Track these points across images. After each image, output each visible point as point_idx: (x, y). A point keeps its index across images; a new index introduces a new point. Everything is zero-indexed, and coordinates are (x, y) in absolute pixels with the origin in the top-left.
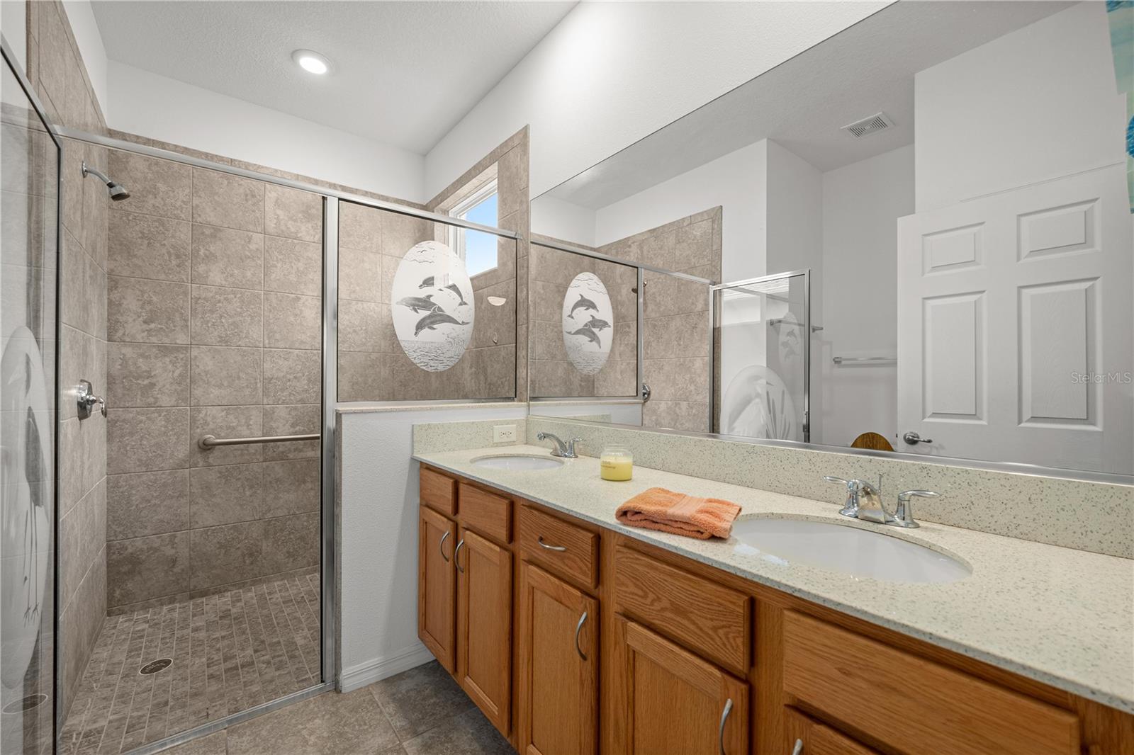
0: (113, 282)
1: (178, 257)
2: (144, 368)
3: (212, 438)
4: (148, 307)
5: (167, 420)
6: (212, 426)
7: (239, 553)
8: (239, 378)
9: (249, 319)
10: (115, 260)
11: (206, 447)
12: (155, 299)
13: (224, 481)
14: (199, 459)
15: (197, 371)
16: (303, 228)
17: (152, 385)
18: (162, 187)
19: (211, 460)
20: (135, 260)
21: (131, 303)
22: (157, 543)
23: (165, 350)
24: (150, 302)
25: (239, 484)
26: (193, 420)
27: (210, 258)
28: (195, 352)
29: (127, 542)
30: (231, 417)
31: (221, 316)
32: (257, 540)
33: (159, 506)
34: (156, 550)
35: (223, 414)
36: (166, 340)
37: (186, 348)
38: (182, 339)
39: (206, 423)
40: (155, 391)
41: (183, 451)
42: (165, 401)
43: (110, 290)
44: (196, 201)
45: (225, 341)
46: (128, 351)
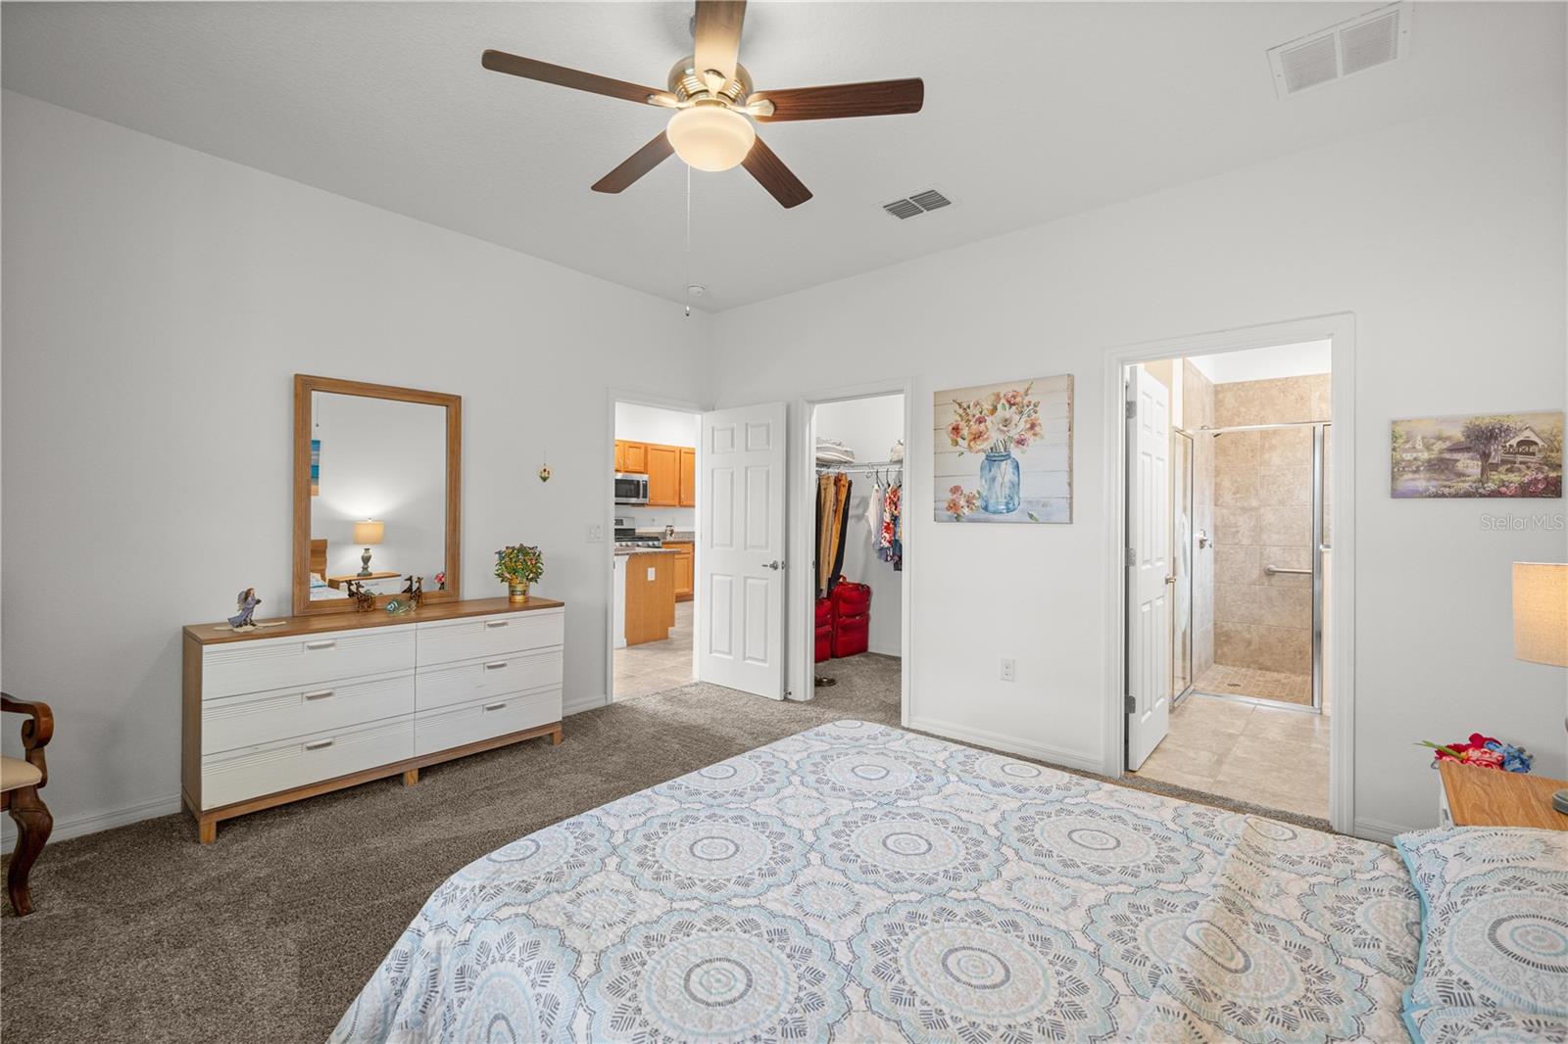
0: (1218, 472)
1: (1252, 451)
2: (1233, 521)
3: (1273, 567)
4: (1235, 485)
5: (1246, 554)
6: (1273, 560)
7: (1291, 649)
8: (1292, 527)
9: (1299, 487)
11: (1270, 573)
12: (1239, 479)
13: (1281, 597)
14: (1265, 580)
15: (1264, 523)
17: (1238, 532)
18: (1243, 410)
19: (1273, 582)
20: (1228, 458)
21: (1226, 483)
22: (1240, 628)
23: (1244, 510)
24: (1236, 482)
25: (1291, 601)
26: (1261, 553)
27: (1273, 448)
28: (1262, 511)
29: (1224, 623)
30: (1286, 555)
31: (1279, 486)
33: (1242, 606)
34: (1240, 632)
35: (1281, 552)
36: (1246, 504)
37: (1257, 509)
38: (1254, 503)
39: (1270, 557)
40: (1240, 534)
41: (1255, 574)
42: (1245, 542)
43: (1216, 476)
44: (1263, 413)
45: (1282, 502)
46: (1225, 511)
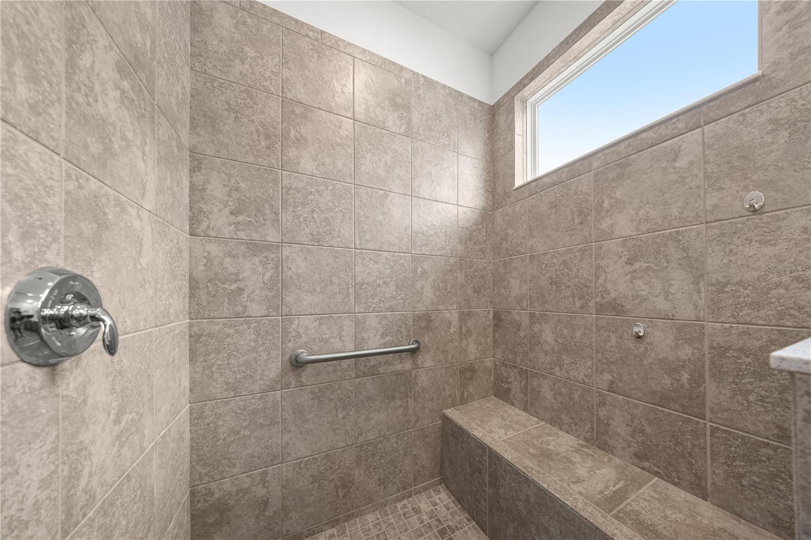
0: (197, 163)
1: (267, 137)
2: (232, 270)
3: (305, 356)
4: (235, 195)
5: (257, 333)
6: (304, 338)
7: (332, 485)
8: (331, 283)
9: (340, 216)
10: (198, 134)
11: (297, 364)
12: (243, 185)
13: (316, 402)
14: (291, 378)
15: (289, 274)
16: (390, 118)
17: (241, 290)
18: (250, 52)
19: (303, 379)
20: (221, 137)
21: (216, 189)
22: (246, 483)
23: (254, 248)
24: (237, 189)
25: (332, 406)
26: (285, 331)
27: (300, 141)
28: (286, 252)
29: (213, 485)
30: (324, 328)
31: (313, 211)
32: (350, 468)
33: (249, 437)
34: (246, 491)
35: (316, 324)
36: (255, 236)
37: (277, 247)
38: (272, 236)
39: (299, 336)
40: (244, 298)
41: (274, 368)
42: (256, 310)
43: (192, 171)
44: (286, 73)
45: (317, 240)
46: (213, 248)
